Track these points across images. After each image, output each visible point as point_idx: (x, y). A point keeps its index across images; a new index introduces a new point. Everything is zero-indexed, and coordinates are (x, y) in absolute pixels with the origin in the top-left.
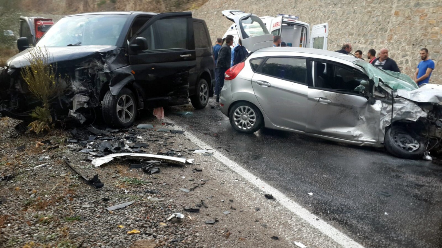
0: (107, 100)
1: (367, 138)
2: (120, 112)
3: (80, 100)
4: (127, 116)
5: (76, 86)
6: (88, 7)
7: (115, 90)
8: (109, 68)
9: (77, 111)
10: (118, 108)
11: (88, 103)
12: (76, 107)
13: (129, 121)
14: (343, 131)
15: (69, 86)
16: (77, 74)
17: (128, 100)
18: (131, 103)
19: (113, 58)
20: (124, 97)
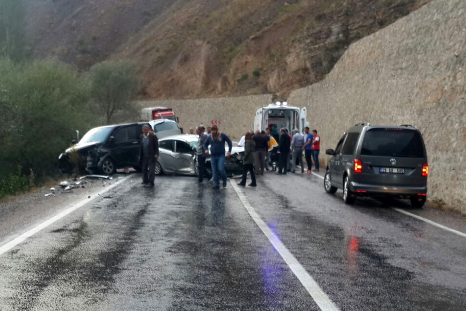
0: (99, 163)
1: (193, 172)
2: (105, 169)
3: (89, 164)
4: (109, 170)
5: (88, 158)
6: (227, 85)
7: (102, 159)
8: (100, 150)
9: (89, 168)
10: (104, 166)
11: (92, 165)
12: (88, 166)
13: (109, 173)
14: (185, 169)
15: (86, 158)
16: (89, 154)
17: (109, 163)
18: (111, 165)
19: (102, 146)
20: (107, 162)
